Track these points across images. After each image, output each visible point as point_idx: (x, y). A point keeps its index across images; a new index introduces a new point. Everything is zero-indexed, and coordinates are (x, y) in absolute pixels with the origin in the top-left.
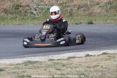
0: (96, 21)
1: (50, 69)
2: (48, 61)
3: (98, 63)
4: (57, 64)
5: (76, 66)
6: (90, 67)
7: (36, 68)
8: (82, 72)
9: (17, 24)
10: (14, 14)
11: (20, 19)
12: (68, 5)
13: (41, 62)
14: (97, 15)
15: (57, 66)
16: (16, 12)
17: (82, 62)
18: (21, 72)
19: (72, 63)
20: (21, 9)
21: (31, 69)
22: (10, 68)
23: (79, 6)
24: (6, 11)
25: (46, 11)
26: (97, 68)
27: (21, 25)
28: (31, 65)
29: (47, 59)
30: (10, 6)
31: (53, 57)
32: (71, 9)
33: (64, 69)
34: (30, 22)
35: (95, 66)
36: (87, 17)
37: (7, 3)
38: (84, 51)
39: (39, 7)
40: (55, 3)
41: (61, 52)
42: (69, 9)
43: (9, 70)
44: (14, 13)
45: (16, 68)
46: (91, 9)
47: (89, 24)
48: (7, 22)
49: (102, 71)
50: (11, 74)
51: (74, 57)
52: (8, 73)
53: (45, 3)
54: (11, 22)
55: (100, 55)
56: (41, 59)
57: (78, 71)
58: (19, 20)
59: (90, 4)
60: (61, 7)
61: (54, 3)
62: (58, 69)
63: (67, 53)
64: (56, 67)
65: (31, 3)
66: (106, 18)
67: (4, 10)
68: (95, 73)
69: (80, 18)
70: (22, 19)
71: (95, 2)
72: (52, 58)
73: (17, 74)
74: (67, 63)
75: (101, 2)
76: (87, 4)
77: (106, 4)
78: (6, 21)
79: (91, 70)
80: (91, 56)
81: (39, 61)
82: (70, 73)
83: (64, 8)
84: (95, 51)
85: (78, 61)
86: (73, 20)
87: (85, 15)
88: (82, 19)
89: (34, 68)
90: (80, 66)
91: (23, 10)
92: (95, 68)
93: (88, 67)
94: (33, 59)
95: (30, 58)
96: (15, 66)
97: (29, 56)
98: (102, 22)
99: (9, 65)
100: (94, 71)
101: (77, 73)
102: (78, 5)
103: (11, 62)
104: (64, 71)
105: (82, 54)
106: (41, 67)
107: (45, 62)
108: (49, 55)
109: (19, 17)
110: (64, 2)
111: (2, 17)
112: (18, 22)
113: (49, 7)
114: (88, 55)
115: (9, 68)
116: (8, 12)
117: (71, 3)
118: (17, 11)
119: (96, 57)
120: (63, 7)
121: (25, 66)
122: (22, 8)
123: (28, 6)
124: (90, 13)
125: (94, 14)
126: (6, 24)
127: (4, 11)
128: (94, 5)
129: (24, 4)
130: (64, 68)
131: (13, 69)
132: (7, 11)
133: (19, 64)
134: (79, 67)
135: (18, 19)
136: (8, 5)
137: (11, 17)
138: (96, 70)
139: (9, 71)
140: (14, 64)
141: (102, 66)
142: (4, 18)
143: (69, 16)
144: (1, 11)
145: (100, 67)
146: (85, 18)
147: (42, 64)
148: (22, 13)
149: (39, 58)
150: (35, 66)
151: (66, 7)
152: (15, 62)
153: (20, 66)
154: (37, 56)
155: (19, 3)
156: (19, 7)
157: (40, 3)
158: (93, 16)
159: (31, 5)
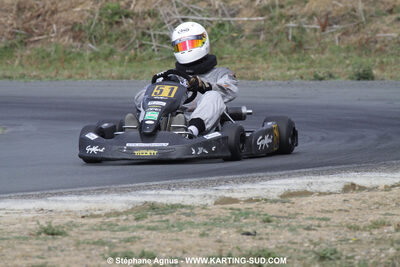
0: (383, 70)
1: (219, 231)
2: (216, 203)
3: (387, 214)
4: (247, 215)
5: (310, 222)
6: (356, 229)
7: (173, 226)
8: (331, 245)
9: (113, 78)
10: (106, 41)
11: (127, 58)
12: (291, 12)
13: (190, 207)
14: (387, 48)
15: (246, 223)
16: (111, 36)
17: (331, 208)
18: (121, 241)
19: (298, 214)
20: (128, 23)
21: (154, 232)
22: (85, 227)
23: (327, 15)
24: (77, 31)
25: (213, 34)
26: (380, 230)
27: (128, 78)
28: (156, 218)
29: (210, 197)
30: (92, 13)
31: (233, 191)
32: (298, 28)
33: (267, 234)
34: (158, 70)
35: (377, 225)
36: (354, 55)
37: (81, 4)
39: (191, 17)
40: (246, 6)
41: (261, 174)
42: (293, 28)
43: (83, 234)
44: (103, 38)
45: (104, 227)
46: (367, 28)
47: (359, 80)
48: (81, 68)
49: (399, 243)
51: (306, 193)
52: (78, 244)
53: (210, 5)
54: (93, 68)
55: (393, 186)
56: (192, 196)
57: (316, 240)
58: (121, 63)
59: (364, 11)
60: (265, 21)
61: (241, 6)
62: (248, 234)
63: (281, 176)
65: (162, 5)
67: (69, 27)
69: (330, 60)
70: (130, 60)
71: (382, 3)
72: (228, 195)
73: (107, 248)
74: (281, 211)
76: (354, 10)
78: (76, 64)
79: (359, 237)
80: (362, 188)
81: (183, 204)
82: (289, 245)
83: (276, 24)
84: (377, 174)
85: (318, 207)
86: (304, 64)
87: (348, 49)
88: (337, 60)
89: (167, 228)
90: (323, 223)
91: (137, 28)
92: (376, 232)
93: (350, 228)
94: (163, 195)
95: (153, 192)
96: (100, 220)
97: (149, 188)
99: (83, 217)
100: (372, 242)
101: (312, 247)
102: (324, 13)
103: (88, 206)
104: (268, 239)
105: (332, 182)
106: (191, 224)
107: (204, 207)
108: (218, 183)
109: (120, 50)
110: (277, 3)
111: (65, 52)
112: (118, 68)
113: (224, 19)
114: (352, 187)
115: (83, 225)
116: (83, 34)
117: (299, 8)
118: (116, 30)
119: (379, 193)
120: (271, 19)
121: (137, 219)
122: (131, 21)
123: (153, 14)
124: (364, 41)
125: (378, 46)
126: (78, 77)
127: (72, 29)
128: (379, 15)
129: (138, 8)
130: (269, 228)
131: (96, 230)
132: (81, 30)
133: (117, 214)
134: (319, 226)
135: (117, 58)
136: (84, 10)
137: (93, 52)
138: (380, 237)
140: (99, 212)
141: (398, 226)
142: (69, 53)
143: (294, 50)
144: (62, 30)
145: (392, 228)
146: (345, 58)
147: (195, 215)
148: (132, 40)
149: (184, 193)
150: (171, 222)
151: (283, 21)
152: (101, 206)
153: (118, 220)
154: (178, 187)
155: (122, 3)
156: (121, 17)
157: (194, 6)
158: (373, 51)
159: (161, 12)
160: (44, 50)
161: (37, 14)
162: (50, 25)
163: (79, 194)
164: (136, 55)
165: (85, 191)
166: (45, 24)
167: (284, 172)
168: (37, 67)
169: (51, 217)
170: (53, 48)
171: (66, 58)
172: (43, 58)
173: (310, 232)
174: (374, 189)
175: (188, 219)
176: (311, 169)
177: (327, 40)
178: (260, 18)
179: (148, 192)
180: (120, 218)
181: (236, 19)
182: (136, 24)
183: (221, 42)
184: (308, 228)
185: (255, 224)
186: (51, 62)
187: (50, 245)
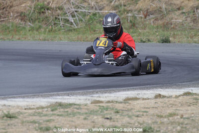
0: (174, 38)
1: (93, 117)
2: (92, 103)
3: (177, 110)
4: (107, 109)
5: (138, 113)
6: (161, 117)
7: (70, 114)
8: (149, 125)
9: (40, 40)
10: (37, 21)
11: (47, 30)
12: (129, 9)
13: (79, 105)
14: (177, 27)
15: (107, 113)
16: (39, 19)
17: (149, 107)
18: (44, 121)
19: (132, 109)
20: (48, 13)
21: (61, 117)
22: (25, 115)
23: (147, 10)
24: (23, 16)
25: (91, 19)
26: (173, 118)
27: (48, 40)
28: (62, 110)
29: (89, 100)
30: (31, 8)
31: (100, 97)
32: (133, 16)
33: (117, 119)
34: (63, 36)
35: (171, 115)
36: (161, 30)
37: (25, 2)
38: (153, 88)
39: (80, 10)
40: (107, 5)
41: (114, 89)
42: (130, 16)
43: (25, 117)
44: (36, 20)
45: (36, 114)
46: (167, 17)
47: (163, 43)
48: (25, 34)
49: (182, 124)
50: (28, 124)
51: (136, 99)
52: (23, 122)
53: (89, 4)
54: (30, 35)
55: (180, 96)
56: (80, 99)
57: (141, 122)
58: (44, 33)
59: (166, 9)
61: (105, 5)
62: (108, 119)
63: (124, 90)
64: (105, 115)
65: (65, 4)
66: (192, 32)
67: (19, 14)
68: (169, 127)
69: (149, 33)
70: (49, 31)
71: (175, 4)
72: (97, 99)
73: (37, 125)
74: (124, 107)
75: (185, 6)
76: (160, 8)
77: (192, 9)
78: (22, 32)
79: (163, 121)
80: (164, 97)
81: (75, 103)
82: (128, 125)
83: (122, 14)
84: (172, 90)
85: (142, 106)
86: (135, 34)
87: (157, 27)
88: (152, 33)
89: (67, 115)
90: (145, 114)
91: (53, 16)
92: (171, 118)
93: (158, 116)
94: (65, 99)
95: (61, 97)
96: (34, 110)
97: (58, 95)
98: (185, 39)
99: (25, 109)
100: (169, 124)
101: (139, 125)
102: (145, 9)
103: (28, 104)
104: (117, 121)
105: (149, 93)
106: (79, 113)
107: (86, 105)
108: (93, 93)
109: (44, 26)
110: (122, 4)
111: (16, 26)
112: (43, 35)
113: (96, 11)
114: (159, 96)
115: (25, 113)
116: (25, 18)
117: (133, 7)
118: (42, 16)
119: (172, 99)
120: (120, 12)
121: (52, 110)
122: (50, 12)
123: (61, 8)
124: (165, 23)
125: (172, 26)
126: (23, 39)
127: (20, 15)
128: (173, 11)
129: (53, 5)
130: (118, 116)
131: (32, 116)
132: (24, 16)
133: (42, 108)
134: (143, 115)
135: (43, 30)
136: (26, 6)
137: (31, 27)
138: (173, 121)
139: (24, 120)
140: (33, 107)
141: (182, 115)
142: (19, 27)
143: (131, 28)
144: (15, 16)
145: (179, 117)
146: (156, 32)
147: (81, 109)
148: (50, 21)
149: (76, 98)
150: (69, 112)
151: (126, 13)
152: (34, 104)
153: (43, 111)
154: (73, 95)
155: (46, 3)
156: (45, 10)
157: (81, 5)
158: (170, 29)
159: (65, 8)
160: (6, 26)
161: (3, 7)
162: (9, 13)
163: (24, 97)
164: (52, 29)
165: (27, 96)
166: (7, 12)
167: (125, 88)
168: (3, 34)
169: (9, 109)
170: (11, 25)
171: (17, 29)
172: (6, 29)
173: (138, 118)
174: (170, 97)
175: (78, 111)
176: (139, 87)
177: (147, 23)
178: (114, 11)
179: (58, 97)
180: (44, 110)
181: (102, 11)
182: (52, 13)
183: (95, 22)
184: (137, 116)
185: (111, 114)
186: (9, 31)
187: (9, 123)
